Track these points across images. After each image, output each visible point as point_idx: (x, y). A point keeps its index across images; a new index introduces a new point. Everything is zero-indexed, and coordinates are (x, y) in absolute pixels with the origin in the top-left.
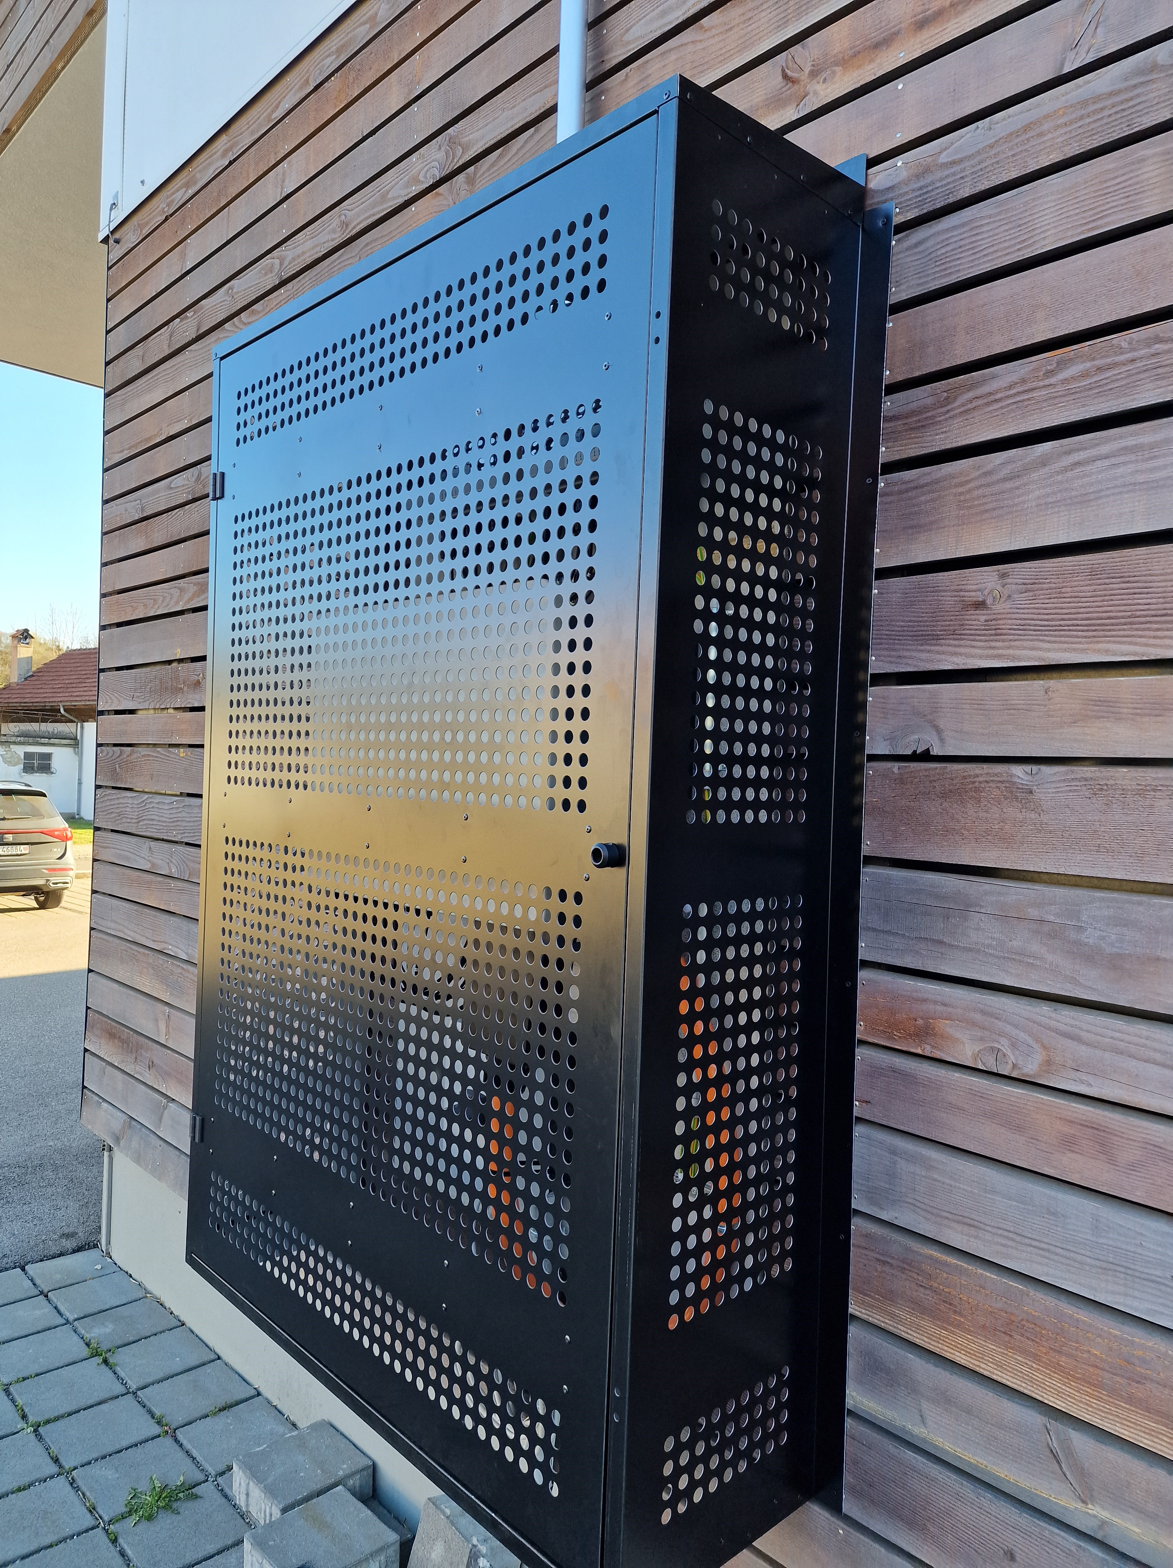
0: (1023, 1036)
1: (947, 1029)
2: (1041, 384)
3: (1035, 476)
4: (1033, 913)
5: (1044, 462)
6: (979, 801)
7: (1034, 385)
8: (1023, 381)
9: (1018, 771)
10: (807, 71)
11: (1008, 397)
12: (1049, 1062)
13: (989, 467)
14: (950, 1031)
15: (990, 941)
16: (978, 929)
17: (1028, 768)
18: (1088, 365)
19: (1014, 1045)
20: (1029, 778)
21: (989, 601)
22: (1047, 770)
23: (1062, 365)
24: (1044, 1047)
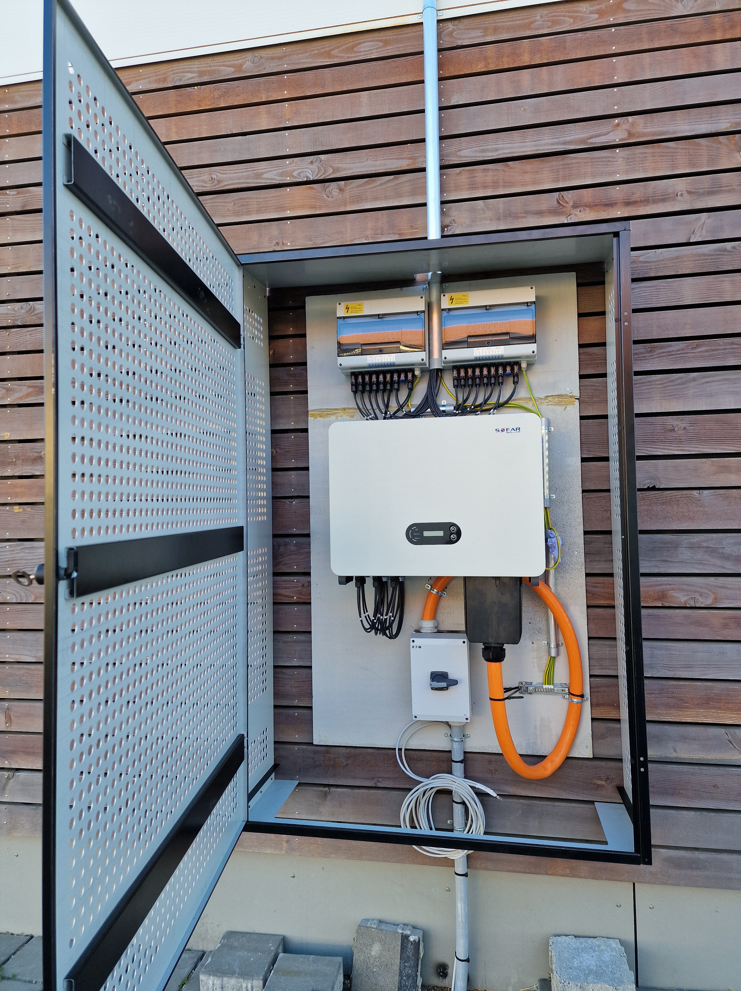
0: (705, 591)
1: (673, 594)
2: (691, 352)
3: (691, 384)
4: (705, 544)
5: (694, 380)
6: (679, 505)
7: (688, 351)
8: (683, 349)
9: (695, 493)
10: (571, 204)
11: (677, 354)
12: (716, 598)
13: (672, 379)
14: (675, 594)
15: (688, 557)
16: (682, 554)
17: (698, 491)
18: (709, 348)
19: (701, 595)
20: (699, 495)
21: (676, 429)
22: (706, 492)
23: (698, 346)
24: (713, 593)
